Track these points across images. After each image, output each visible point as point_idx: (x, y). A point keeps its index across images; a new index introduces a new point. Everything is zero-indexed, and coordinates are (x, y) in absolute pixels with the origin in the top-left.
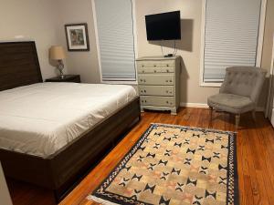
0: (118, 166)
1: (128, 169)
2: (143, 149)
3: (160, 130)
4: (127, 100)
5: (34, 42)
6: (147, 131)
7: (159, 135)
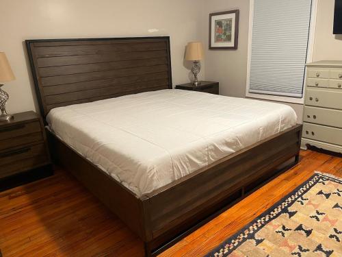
0: (242, 231)
1: (259, 242)
2: (291, 214)
3: (329, 187)
4: (280, 129)
5: (168, 38)
6: (306, 185)
7: (328, 196)
